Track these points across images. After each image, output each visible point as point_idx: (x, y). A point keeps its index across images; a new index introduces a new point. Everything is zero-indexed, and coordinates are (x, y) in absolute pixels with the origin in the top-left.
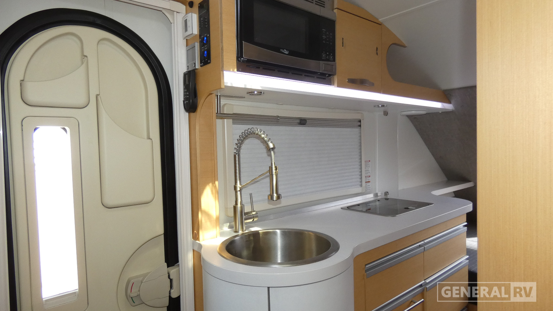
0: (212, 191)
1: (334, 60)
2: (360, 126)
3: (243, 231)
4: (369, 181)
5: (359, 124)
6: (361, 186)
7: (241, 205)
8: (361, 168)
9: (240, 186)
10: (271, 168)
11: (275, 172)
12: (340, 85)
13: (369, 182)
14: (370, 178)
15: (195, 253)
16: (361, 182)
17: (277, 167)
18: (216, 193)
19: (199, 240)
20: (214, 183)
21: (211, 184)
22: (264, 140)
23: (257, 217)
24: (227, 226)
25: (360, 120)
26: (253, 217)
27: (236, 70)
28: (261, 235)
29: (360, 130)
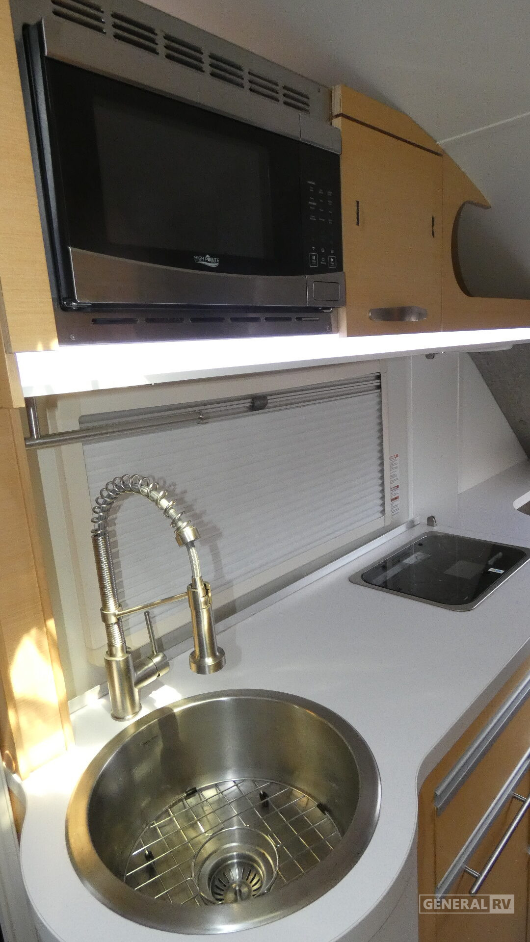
0: (39, 646)
1: (340, 268)
2: (379, 387)
3: (136, 713)
4: (396, 496)
5: (377, 383)
6: (384, 512)
7: (123, 655)
9: (117, 612)
10: (193, 585)
11: (205, 601)
12: (352, 332)
13: (396, 498)
14: (398, 491)
16: (383, 504)
17: (209, 587)
19: (18, 775)
20: (41, 625)
21: (34, 631)
22: (169, 516)
23: (164, 667)
24: (94, 696)
25: (378, 374)
26: (158, 669)
27: (55, 342)
28: (179, 721)
29: (380, 396)
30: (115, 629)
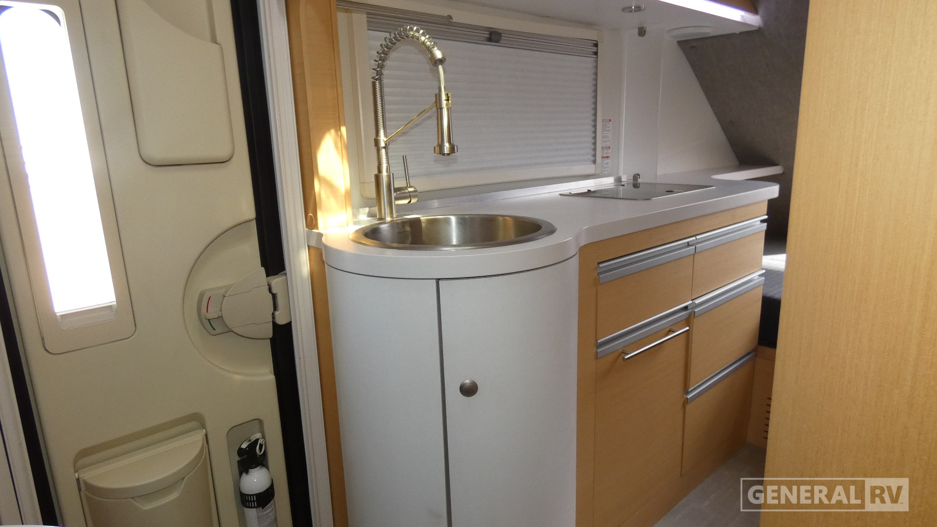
0: (336, 144)
2: (596, 54)
3: (392, 217)
4: (608, 155)
5: (595, 49)
6: (594, 162)
7: (387, 172)
8: (595, 132)
9: (386, 140)
10: (439, 96)
11: (447, 105)
13: (607, 157)
14: (610, 151)
15: (312, 251)
16: (595, 155)
18: (343, 147)
19: (317, 228)
20: (338, 130)
21: (333, 131)
22: (426, 47)
23: (415, 197)
24: (364, 214)
25: (596, 42)
26: (410, 196)
28: (423, 225)
29: (597, 62)
30: (383, 151)
